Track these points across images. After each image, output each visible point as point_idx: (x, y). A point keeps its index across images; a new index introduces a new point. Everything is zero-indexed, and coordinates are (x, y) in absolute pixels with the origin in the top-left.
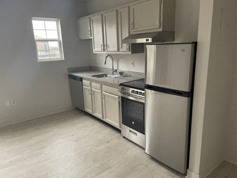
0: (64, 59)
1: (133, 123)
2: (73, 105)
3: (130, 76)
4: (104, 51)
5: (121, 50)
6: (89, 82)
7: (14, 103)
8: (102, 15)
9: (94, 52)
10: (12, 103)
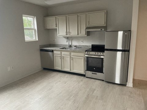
0: (37, 40)
1: (94, 69)
2: (42, 67)
3: (81, 48)
4: (67, 35)
5: (80, 34)
6: (60, 52)
7: (13, 68)
8: (66, 16)
9: (58, 36)
10: (12, 68)
